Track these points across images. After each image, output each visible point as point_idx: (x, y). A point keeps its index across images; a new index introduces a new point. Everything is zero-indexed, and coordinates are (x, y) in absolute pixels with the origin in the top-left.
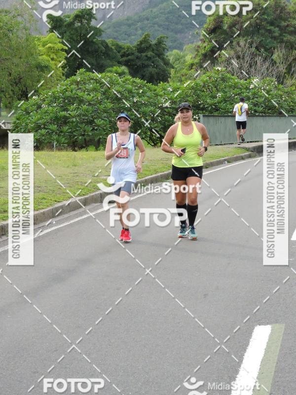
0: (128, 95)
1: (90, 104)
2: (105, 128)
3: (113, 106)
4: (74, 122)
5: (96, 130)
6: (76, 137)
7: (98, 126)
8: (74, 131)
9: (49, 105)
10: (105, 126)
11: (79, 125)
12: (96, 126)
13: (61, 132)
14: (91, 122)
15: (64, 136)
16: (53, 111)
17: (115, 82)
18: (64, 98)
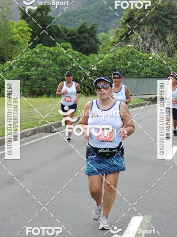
0: (69, 62)
1: (44, 67)
2: (54, 83)
3: (60, 69)
4: (34, 79)
5: (48, 84)
6: (34, 89)
7: (50, 81)
8: (34, 85)
9: (18, 67)
10: (54, 82)
11: (37, 80)
12: (48, 82)
13: (25, 85)
14: (45, 79)
15: (27, 88)
16: (20, 71)
17: (61, 53)
18: (28, 63)
